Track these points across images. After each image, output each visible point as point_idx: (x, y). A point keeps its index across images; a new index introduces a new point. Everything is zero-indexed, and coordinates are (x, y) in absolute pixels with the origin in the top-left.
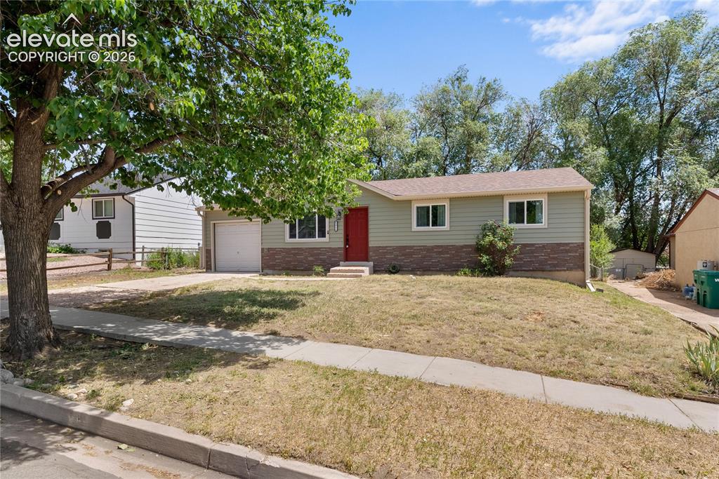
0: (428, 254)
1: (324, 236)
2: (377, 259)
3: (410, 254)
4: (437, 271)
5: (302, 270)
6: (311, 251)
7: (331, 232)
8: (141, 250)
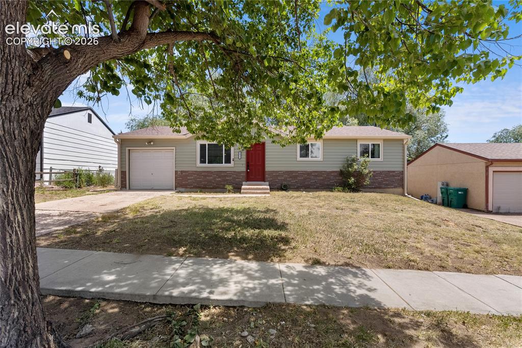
0: (308, 177)
1: (230, 162)
2: (271, 180)
3: (295, 177)
4: (314, 188)
5: (211, 188)
6: (219, 173)
8: (48, 171)
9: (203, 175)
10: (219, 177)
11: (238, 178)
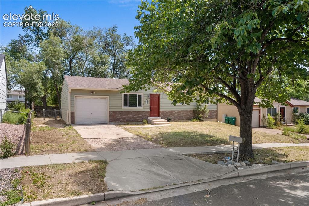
1: (141, 106)
2: (163, 116)
5: (131, 122)
6: (135, 112)
7: (144, 104)
9: (126, 114)
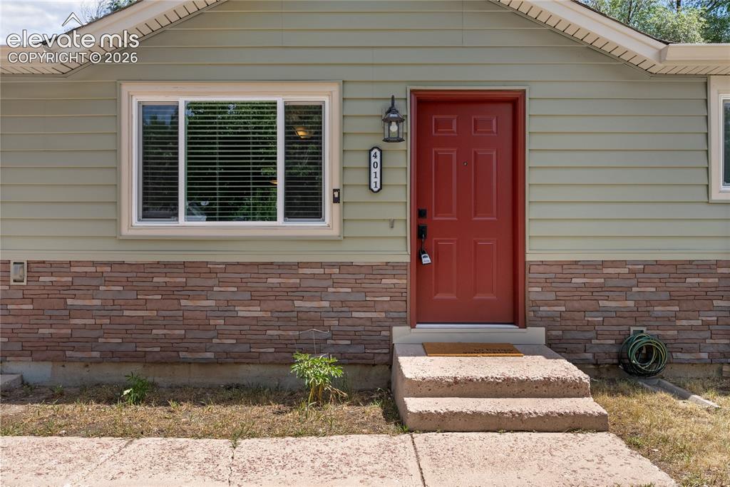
1: (315, 212)
2: (560, 318)
3: (703, 297)
7: (349, 196)
9: (157, 289)
10: (255, 299)
11: (365, 306)
